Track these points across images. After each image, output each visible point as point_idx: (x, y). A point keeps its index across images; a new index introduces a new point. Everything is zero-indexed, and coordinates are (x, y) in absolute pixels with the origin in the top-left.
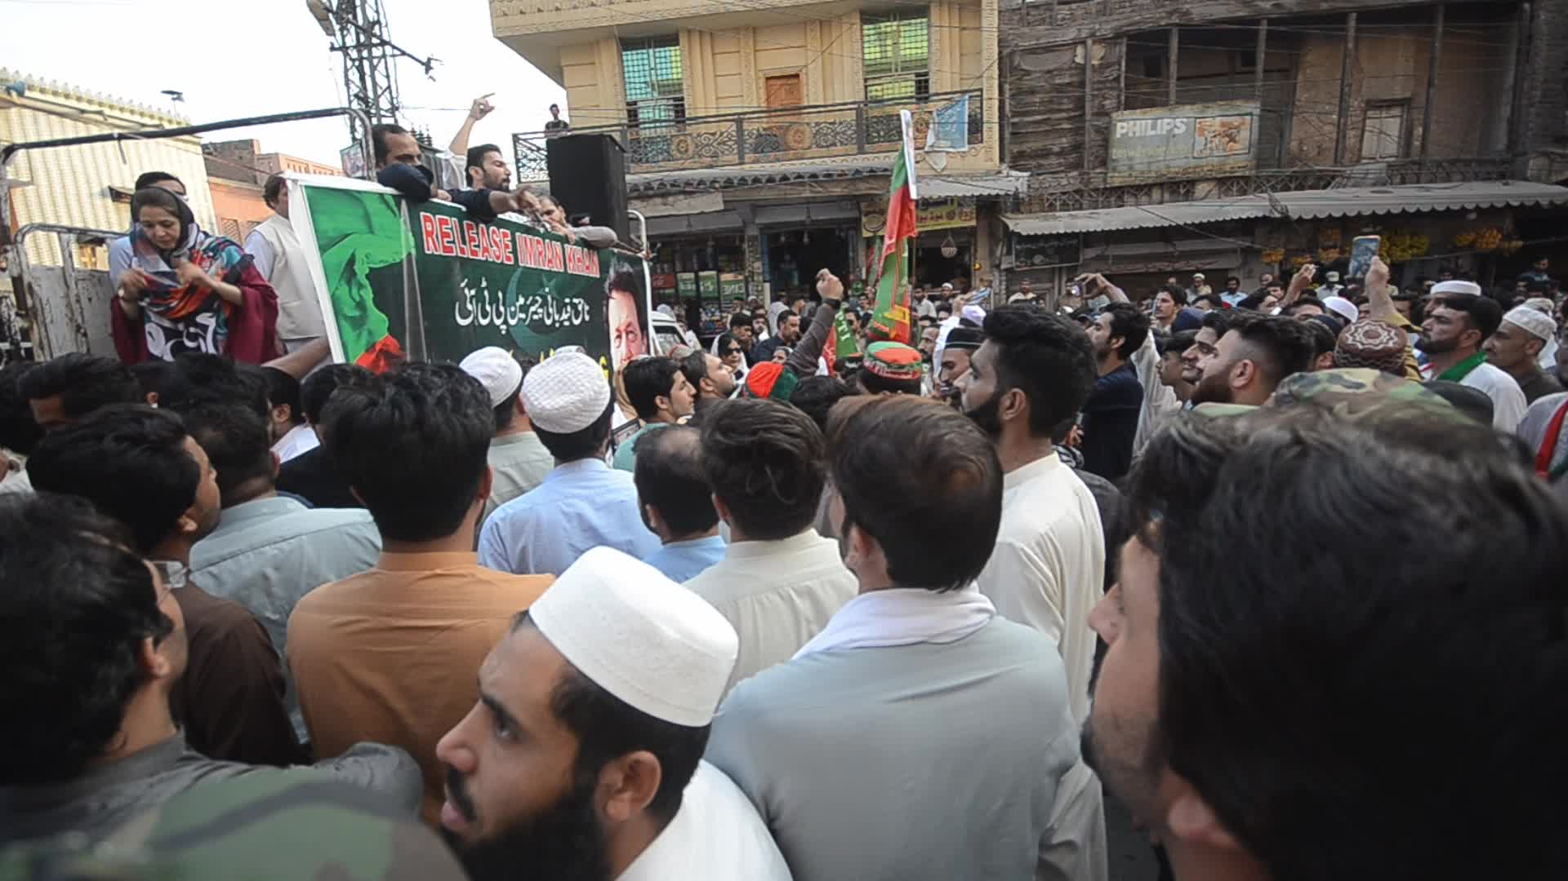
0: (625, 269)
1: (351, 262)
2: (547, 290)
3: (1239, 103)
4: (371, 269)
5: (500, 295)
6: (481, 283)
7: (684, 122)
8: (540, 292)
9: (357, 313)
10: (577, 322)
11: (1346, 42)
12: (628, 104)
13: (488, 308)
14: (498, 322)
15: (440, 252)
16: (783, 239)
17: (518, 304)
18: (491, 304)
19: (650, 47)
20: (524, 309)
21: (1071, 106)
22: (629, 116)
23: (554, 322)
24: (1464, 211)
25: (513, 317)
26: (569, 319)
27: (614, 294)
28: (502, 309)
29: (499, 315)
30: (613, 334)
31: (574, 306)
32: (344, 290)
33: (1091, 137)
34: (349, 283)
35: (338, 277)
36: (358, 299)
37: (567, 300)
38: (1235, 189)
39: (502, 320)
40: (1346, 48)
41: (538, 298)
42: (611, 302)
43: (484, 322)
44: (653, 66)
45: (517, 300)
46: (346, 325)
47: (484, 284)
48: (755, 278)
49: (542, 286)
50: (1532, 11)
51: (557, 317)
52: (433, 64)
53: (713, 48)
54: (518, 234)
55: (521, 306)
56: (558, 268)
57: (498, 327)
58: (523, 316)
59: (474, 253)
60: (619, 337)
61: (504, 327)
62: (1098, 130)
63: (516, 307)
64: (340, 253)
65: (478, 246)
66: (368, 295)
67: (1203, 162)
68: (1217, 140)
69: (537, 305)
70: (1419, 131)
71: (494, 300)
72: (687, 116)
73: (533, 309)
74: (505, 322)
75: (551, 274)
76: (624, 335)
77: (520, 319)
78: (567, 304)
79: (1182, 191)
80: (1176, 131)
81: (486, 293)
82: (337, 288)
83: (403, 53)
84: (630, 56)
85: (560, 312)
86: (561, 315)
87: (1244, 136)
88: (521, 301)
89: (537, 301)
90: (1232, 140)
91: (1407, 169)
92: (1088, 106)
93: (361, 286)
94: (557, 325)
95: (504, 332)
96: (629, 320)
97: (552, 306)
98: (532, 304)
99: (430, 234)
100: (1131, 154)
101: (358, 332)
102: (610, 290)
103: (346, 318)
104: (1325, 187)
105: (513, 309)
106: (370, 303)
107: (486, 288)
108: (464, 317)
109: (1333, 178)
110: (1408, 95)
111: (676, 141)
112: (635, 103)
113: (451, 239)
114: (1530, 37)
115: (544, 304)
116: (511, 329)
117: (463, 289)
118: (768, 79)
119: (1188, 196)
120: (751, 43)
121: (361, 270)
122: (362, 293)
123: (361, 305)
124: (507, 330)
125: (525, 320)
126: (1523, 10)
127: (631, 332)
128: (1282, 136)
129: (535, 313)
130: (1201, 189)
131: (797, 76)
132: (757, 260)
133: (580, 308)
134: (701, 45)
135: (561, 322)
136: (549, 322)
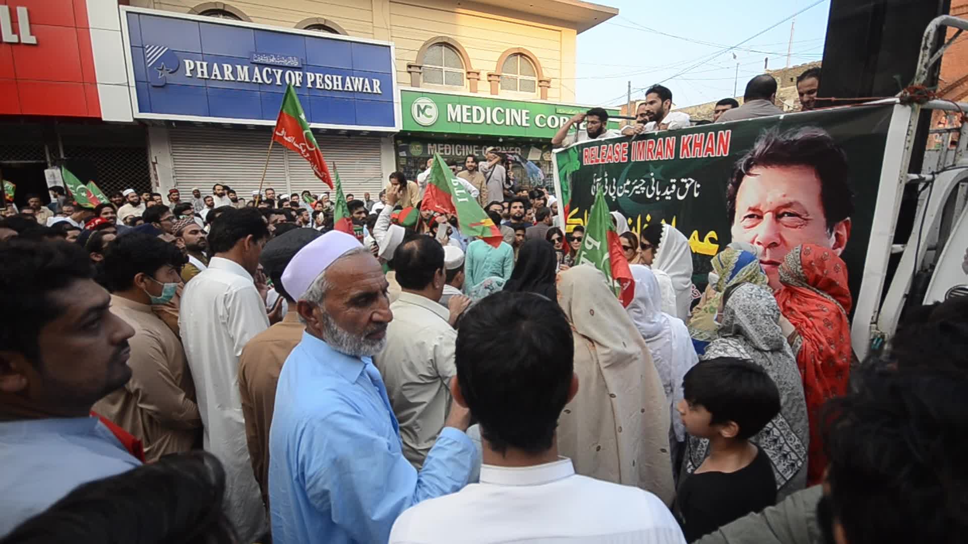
2: (652, 174)
5: (614, 180)
6: (604, 175)
8: (645, 176)
10: (682, 197)
13: (606, 187)
14: (611, 194)
15: (590, 163)
17: (625, 185)
18: (608, 185)
20: (629, 188)
23: (655, 195)
25: (620, 192)
26: (673, 195)
27: (757, 170)
28: (614, 188)
29: (612, 191)
30: (742, 214)
31: (681, 185)
37: (674, 180)
39: (614, 193)
41: (642, 180)
42: (749, 179)
45: (625, 182)
47: (606, 175)
49: (648, 172)
51: (658, 193)
54: (633, 142)
55: (627, 186)
57: (611, 197)
58: (627, 192)
59: (603, 161)
60: (758, 216)
61: (614, 197)
63: (623, 186)
65: (606, 156)
69: (640, 185)
71: (610, 183)
73: (637, 187)
74: (616, 195)
75: (659, 163)
76: (769, 216)
77: (624, 193)
78: (672, 183)
81: (606, 180)
85: (663, 190)
88: (628, 183)
89: (641, 182)
93: (567, 181)
94: (658, 198)
95: (614, 200)
97: (655, 186)
98: (636, 184)
99: (586, 157)
105: (621, 187)
107: (607, 177)
113: (594, 157)
115: (648, 183)
116: (618, 199)
121: (568, 175)
124: (616, 199)
125: (628, 194)
133: (688, 186)
135: (662, 198)
136: (649, 196)
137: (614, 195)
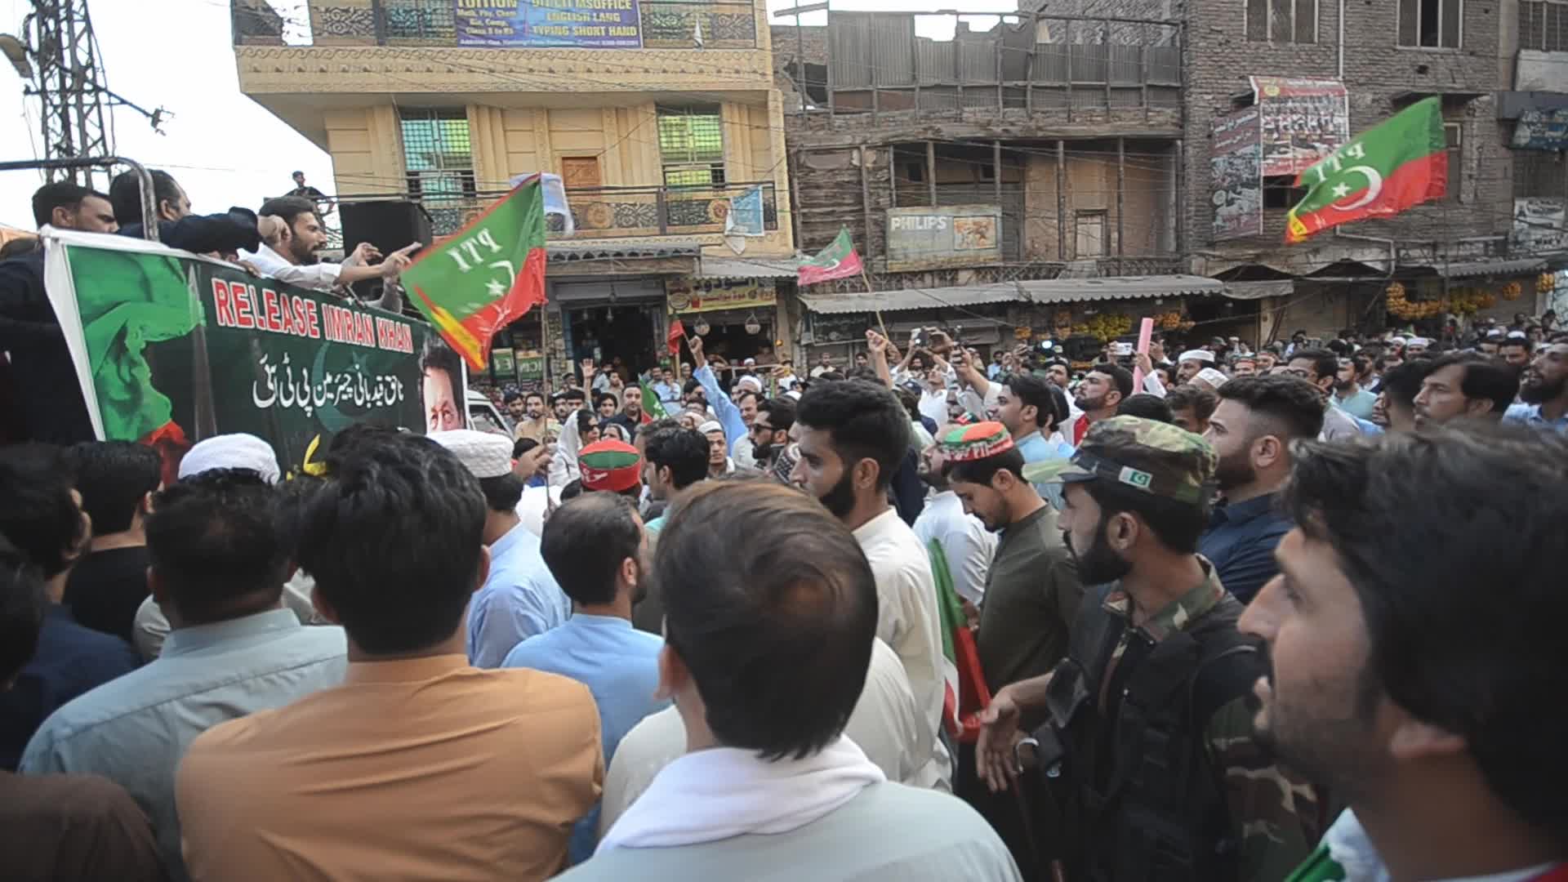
0: (439, 345)
1: (122, 334)
2: (357, 367)
3: (985, 206)
4: (148, 343)
5: (305, 372)
6: (283, 358)
7: (474, 195)
8: (349, 370)
9: (126, 396)
10: (390, 402)
11: (1058, 163)
12: (409, 174)
13: (291, 387)
14: (302, 403)
15: (236, 324)
16: (585, 316)
17: (325, 383)
18: (294, 383)
19: (433, 118)
20: (332, 388)
21: (851, 201)
22: (410, 186)
23: (366, 402)
24: (1153, 298)
25: (320, 398)
26: (382, 399)
27: (429, 371)
28: (307, 388)
29: (303, 395)
30: (429, 415)
31: (387, 385)
32: (110, 370)
33: (870, 229)
34: (117, 360)
35: (104, 354)
36: (128, 378)
37: (379, 378)
38: (989, 277)
39: (306, 401)
40: (1058, 169)
41: (346, 376)
42: (427, 380)
43: (287, 403)
44: (436, 137)
45: (325, 378)
46: (111, 411)
47: (286, 360)
48: (558, 356)
49: (352, 363)
50: (1183, 147)
51: (368, 397)
52: (162, 116)
53: (503, 125)
54: (324, 305)
55: (328, 385)
56: (368, 342)
57: (303, 409)
58: (331, 396)
59: (276, 326)
60: (435, 417)
61: (309, 409)
62: (876, 223)
63: (322, 384)
64: (108, 325)
65: (280, 318)
66: (144, 373)
67: (962, 254)
68: (971, 236)
69: (346, 384)
70: (1115, 235)
71: (298, 379)
72: (477, 189)
73: (341, 388)
74: (311, 403)
75: (361, 350)
76: (440, 415)
77: (327, 399)
78: (379, 382)
79: (949, 277)
80: (939, 227)
81: (289, 371)
82: (101, 367)
83: (123, 102)
84: (409, 126)
85: (372, 393)
86: (372, 396)
87: (991, 233)
88: (329, 379)
89: (346, 379)
90: (983, 236)
91: (1111, 265)
92: (866, 203)
93: (133, 364)
94: (369, 405)
95: (309, 415)
96: (445, 398)
97: (363, 385)
98: (341, 382)
99: (223, 303)
100: (905, 244)
101: (127, 419)
102: (425, 368)
103: (114, 402)
104: (1055, 277)
105: (320, 388)
106: (146, 385)
107: (289, 364)
108: (263, 398)
109: (1060, 270)
110: (1104, 207)
111: (465, 215)
112: (417, 173)
113: (249, 310)
114: (1184, 166)
115: (354, 383)
117: (264, 365)
118: (564, 159)
119: (953, 282)
120: (545, 123)
121: (135, 343)
122: (134, 371)
123: (133, 387)
124: (313, 412)
125: (333, 400)
126: (1177, 146)
127: (448, 412)
128: (1018, 234)
129: (344, 392)
130: (963, 276)
131: (595, 158)
132: (558, 337)
133: (393, 386)
134: (491, 120)
135: (373, 403)
136: (359, 402)
137: (308, 405)
